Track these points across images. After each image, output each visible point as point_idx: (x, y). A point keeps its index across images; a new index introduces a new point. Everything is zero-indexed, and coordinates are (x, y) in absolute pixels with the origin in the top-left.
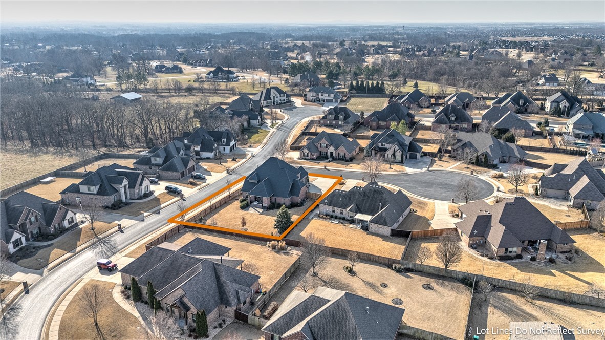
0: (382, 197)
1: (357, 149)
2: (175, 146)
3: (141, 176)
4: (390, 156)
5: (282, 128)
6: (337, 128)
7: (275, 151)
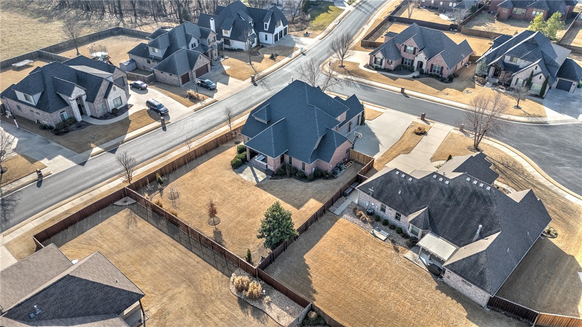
0: (488, 210)
1: (466, 59)
2: (185, 31)
3: (104, 85)
4: (521, 81)
5: (363, 5)
6: (444, 13)
7: (332, 51)
